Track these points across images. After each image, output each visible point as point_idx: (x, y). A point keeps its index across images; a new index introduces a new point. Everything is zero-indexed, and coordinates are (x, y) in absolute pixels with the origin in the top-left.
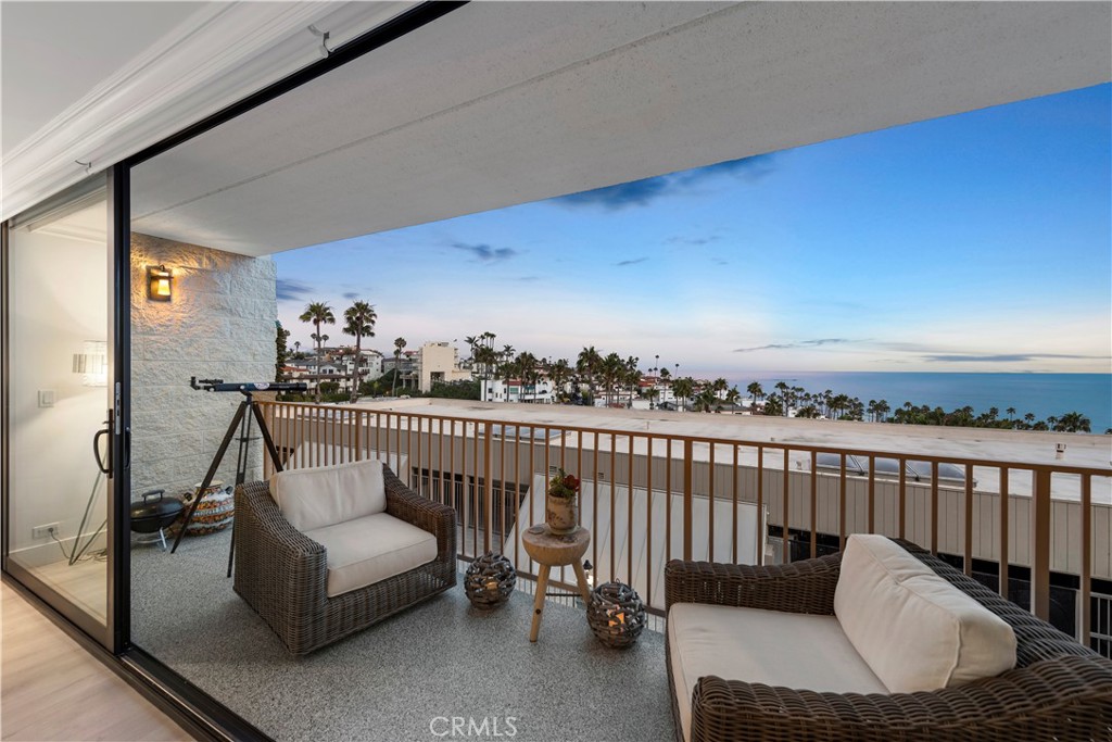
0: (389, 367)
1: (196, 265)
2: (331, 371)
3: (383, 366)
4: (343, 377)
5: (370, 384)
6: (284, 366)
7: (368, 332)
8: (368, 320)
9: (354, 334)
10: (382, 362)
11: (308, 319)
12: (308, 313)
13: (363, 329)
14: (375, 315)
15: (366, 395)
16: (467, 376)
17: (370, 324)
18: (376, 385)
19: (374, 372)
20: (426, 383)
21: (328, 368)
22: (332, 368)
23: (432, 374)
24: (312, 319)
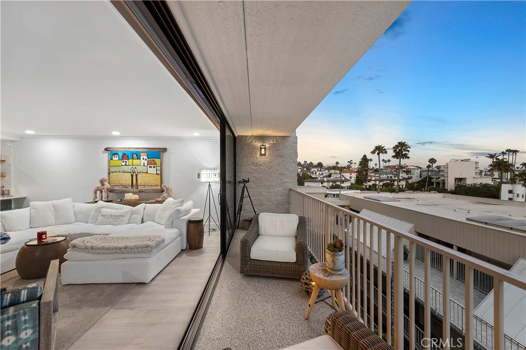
0: (424, 175)
1: (272, 143)
2: (391, 177)
3: (421, 175)
4: (397, 180)
5: (413, 184)
6: (368, 175)
7: (406, 156)
8: (405, 150)
9: (398, 158)
10: (420, 172)
11: (374, 153)
12: (374, 150)
13: (402, 155)
14: (409, 147)
15: (409, 190)
16: (488, 181)
17: (407, 152)
18: (415, 185)
19: (415, 178)
20: (451, 184)
21: (390, 176)
22: (391, 175)
23: (456, 179)
24: (376, 153)
